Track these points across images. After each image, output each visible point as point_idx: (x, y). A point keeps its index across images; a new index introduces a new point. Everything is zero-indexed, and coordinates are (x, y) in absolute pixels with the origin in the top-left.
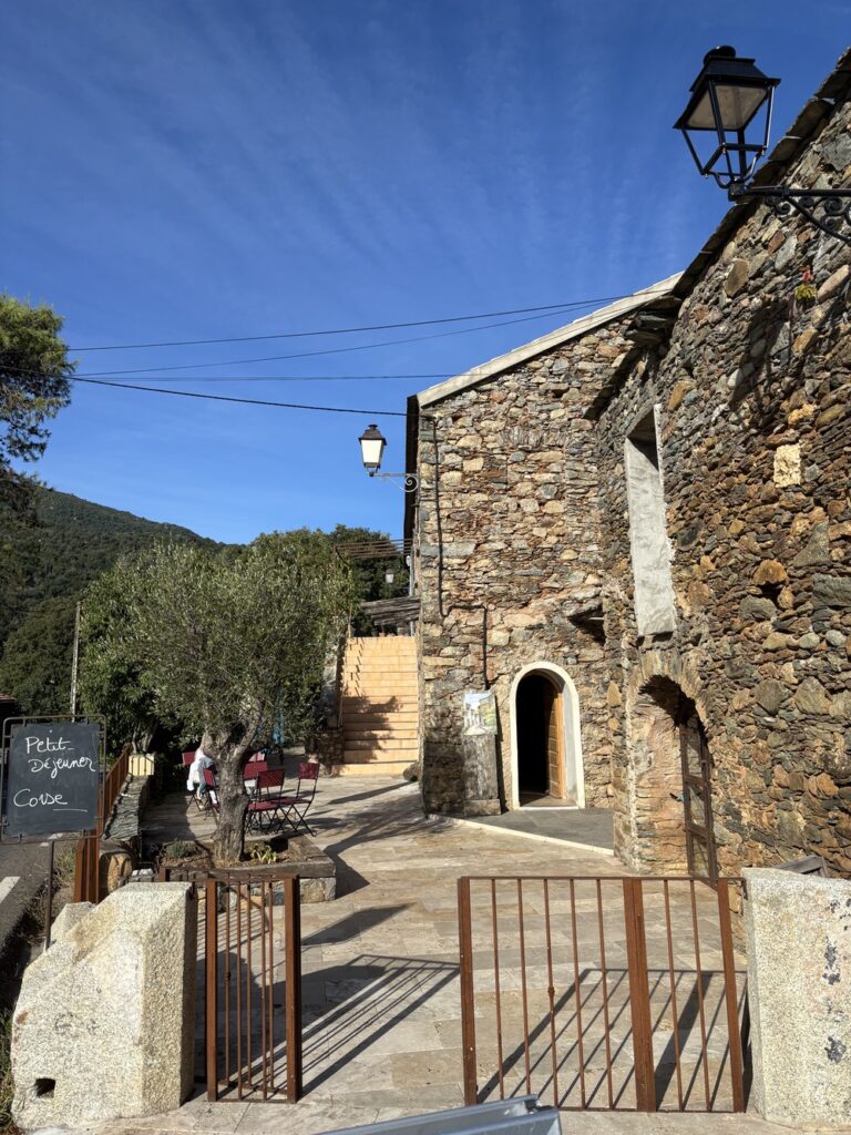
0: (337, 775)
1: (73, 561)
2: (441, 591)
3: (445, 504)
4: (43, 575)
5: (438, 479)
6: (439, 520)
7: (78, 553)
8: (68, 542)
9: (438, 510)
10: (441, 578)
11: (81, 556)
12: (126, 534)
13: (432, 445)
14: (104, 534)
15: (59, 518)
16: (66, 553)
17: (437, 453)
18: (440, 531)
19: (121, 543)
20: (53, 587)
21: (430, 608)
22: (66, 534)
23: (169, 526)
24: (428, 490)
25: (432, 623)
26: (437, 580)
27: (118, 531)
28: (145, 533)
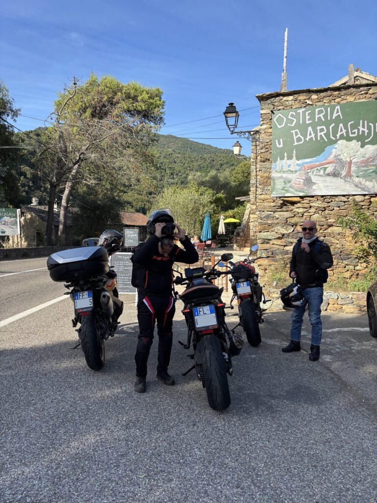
0: (243, 251)
1: (188, 168)
2: (256, 195)
3: (258, 166)
4: (177, 175)
5: (257, 158)
6: (256, 171)
7: (190, 164)
8: (186, 160)
9: (256, 168)
10: (256, 190)
11: (191, 166)
12: (209, 155)
13: (255, 147)
14: (200, 156)
15: (183, 149)
16: (186, 164)
17: (256, 150)
18: (257, 175)
19: (207, 159)
20: (181, 180)
21: (252, 200)
22: (185, 156)
23: (227, 150)
24: (253, 162)
25: (253, 204)
26: (255, 191)
27: (206, 154)
28: (217, 154)
